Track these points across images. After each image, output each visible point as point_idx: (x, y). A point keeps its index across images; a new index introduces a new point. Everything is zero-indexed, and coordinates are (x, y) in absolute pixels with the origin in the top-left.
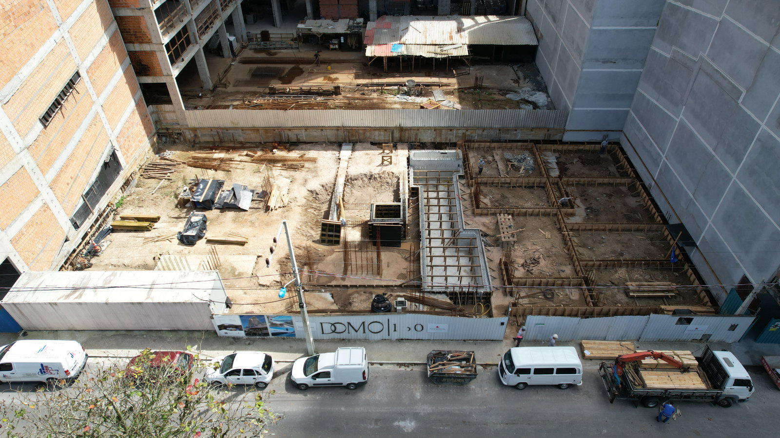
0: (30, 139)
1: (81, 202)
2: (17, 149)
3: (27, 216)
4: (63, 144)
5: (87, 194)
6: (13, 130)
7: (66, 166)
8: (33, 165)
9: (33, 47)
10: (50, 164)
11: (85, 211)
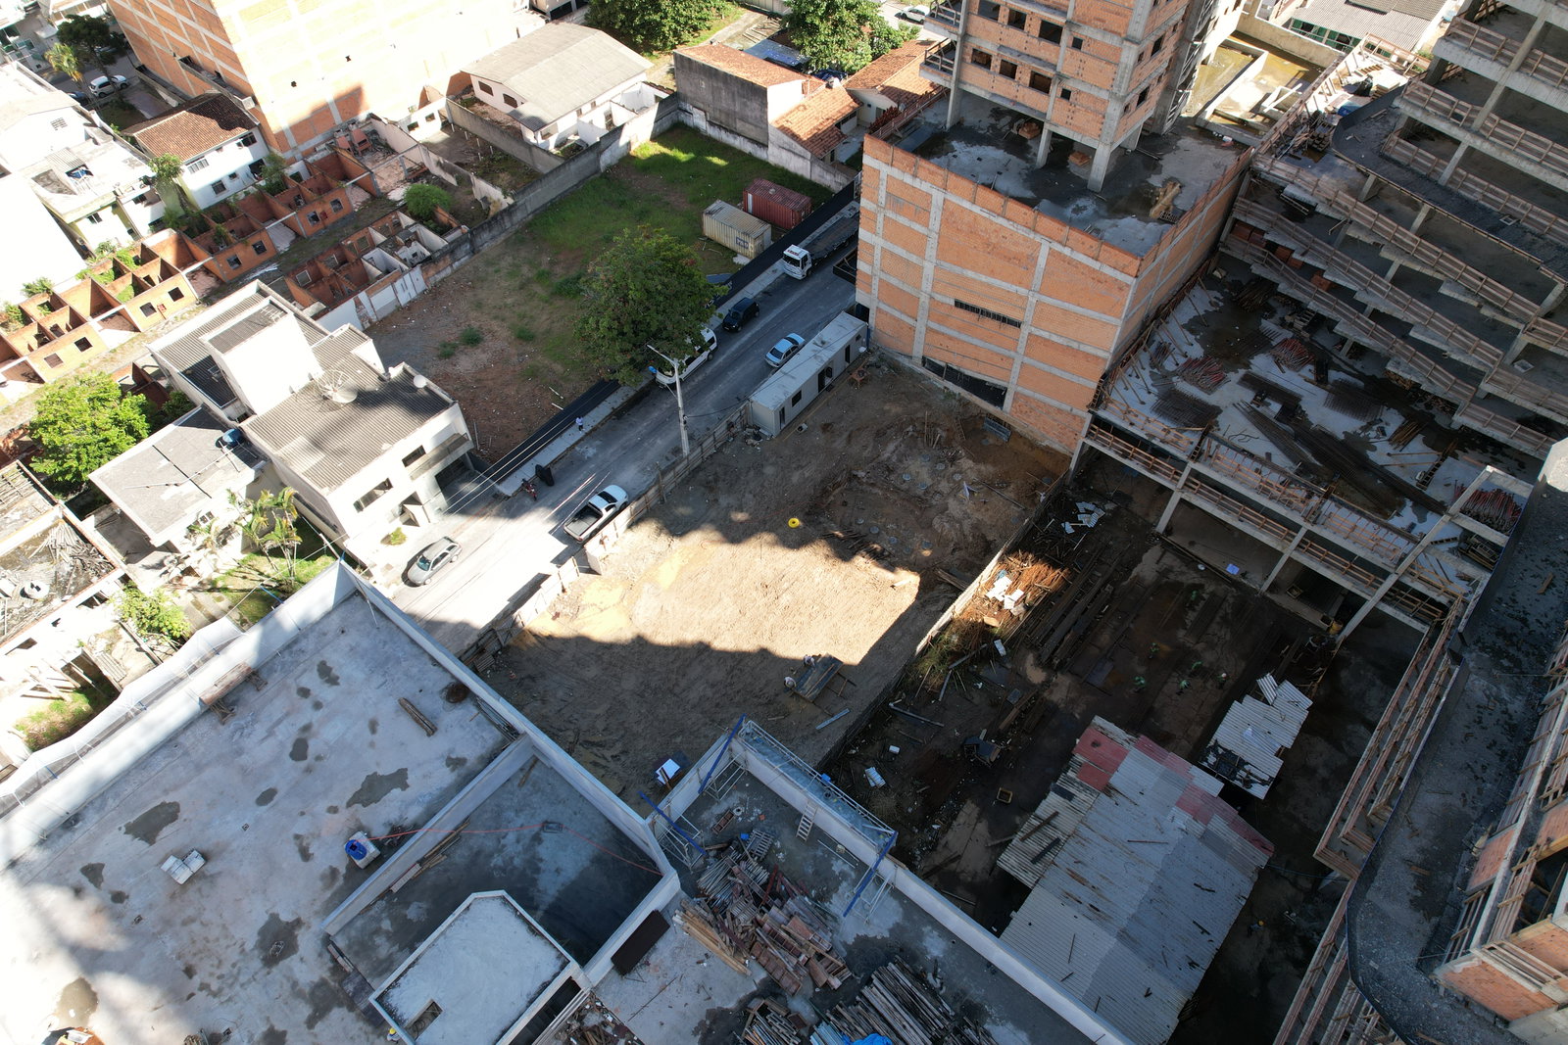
0: (938, 297)
1: (943, 364)
2: (924, 287)
3: (897, 314)
4: (960, 329)
5: (952, 369)
6: (931, 280)
7: (951, 338)
8: (927, 305)
9: (992, 273)
10: (939, 322)
11: (937, 370)
